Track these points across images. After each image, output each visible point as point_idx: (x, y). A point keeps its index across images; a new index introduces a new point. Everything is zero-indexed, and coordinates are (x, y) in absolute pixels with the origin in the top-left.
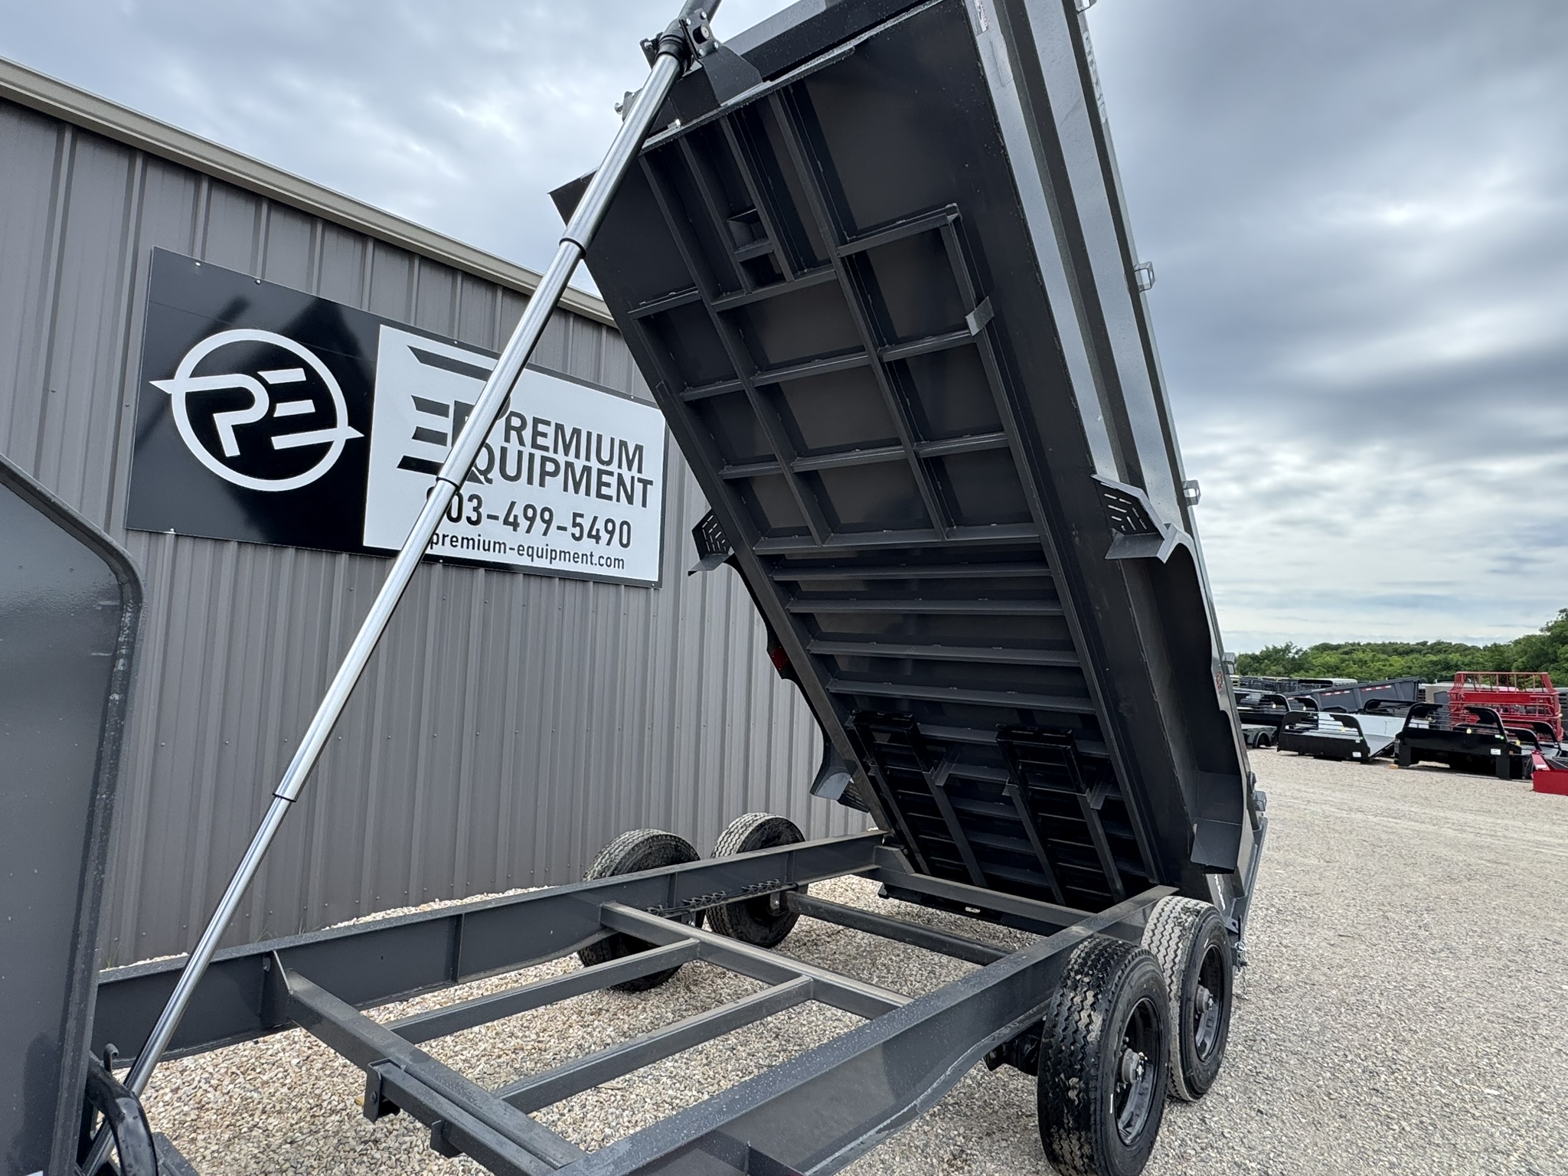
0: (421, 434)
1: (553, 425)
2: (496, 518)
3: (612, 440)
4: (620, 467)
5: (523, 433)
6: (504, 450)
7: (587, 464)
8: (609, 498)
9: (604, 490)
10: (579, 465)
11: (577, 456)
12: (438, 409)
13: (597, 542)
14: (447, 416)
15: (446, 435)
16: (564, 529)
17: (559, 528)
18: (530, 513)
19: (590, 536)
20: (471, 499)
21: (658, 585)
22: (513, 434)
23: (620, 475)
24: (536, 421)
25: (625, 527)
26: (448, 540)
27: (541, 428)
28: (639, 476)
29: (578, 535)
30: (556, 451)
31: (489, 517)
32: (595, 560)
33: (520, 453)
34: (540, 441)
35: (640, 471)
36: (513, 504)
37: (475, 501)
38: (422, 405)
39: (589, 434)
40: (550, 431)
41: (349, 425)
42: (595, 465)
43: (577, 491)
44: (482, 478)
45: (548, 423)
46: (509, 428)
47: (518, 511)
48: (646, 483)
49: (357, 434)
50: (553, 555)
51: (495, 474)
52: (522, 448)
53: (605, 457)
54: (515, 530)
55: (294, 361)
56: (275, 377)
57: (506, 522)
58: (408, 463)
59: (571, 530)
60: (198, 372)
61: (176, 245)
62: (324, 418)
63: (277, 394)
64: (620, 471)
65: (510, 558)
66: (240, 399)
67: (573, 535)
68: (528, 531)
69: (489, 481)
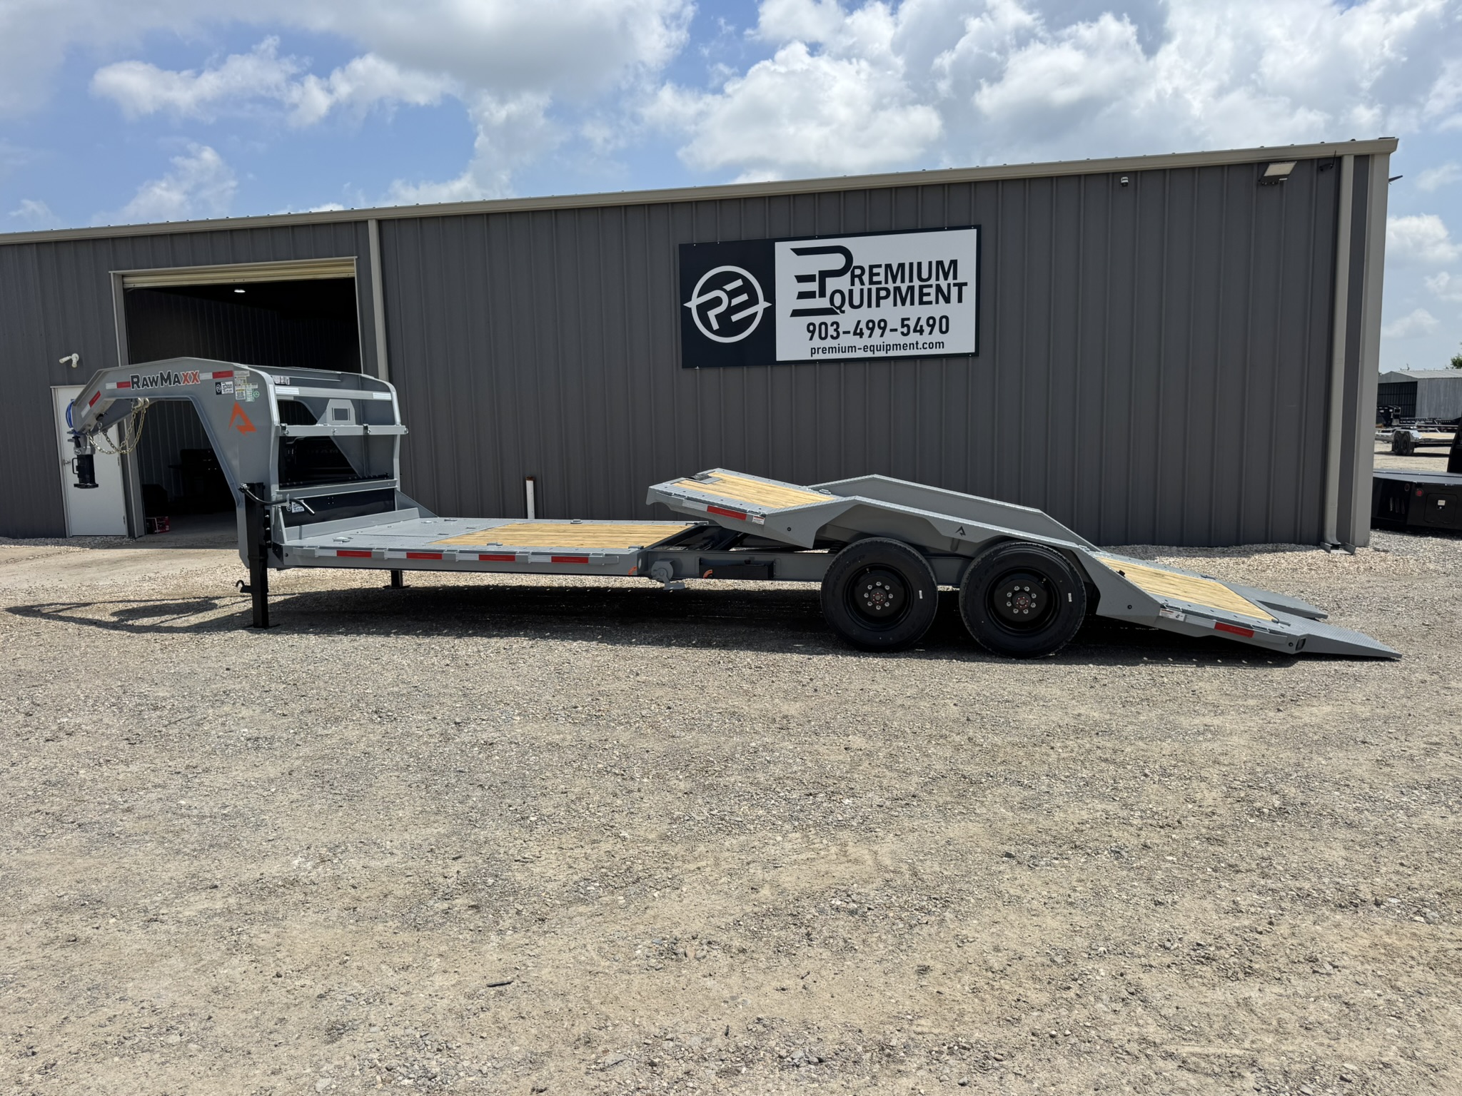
0: (802, 295)
1: (883, 266)
2: (849, 332)
3: (930, 263)
4: (938, 279)
5: (863, 277)
6: (851, 292)
7: (911, 284)
8: (930, 303)
9: (925, 299)
10: (904, 288)
11: (903, 281)
12: (810, 278)
13: (921, 334)
14: (815, 281)
15: (815, 292)
16: (896, 330)
17: (892, 330)
18: (871, 325)
19: (915, 331)
20: (832, 325)
21: (976, 354)
22: (857, 280)
23: (938, 287)
24: (871, 267)
25: (944, 320)
26: (820, 350)
27: (875, 270)
28: (955, 281)
29: (905, 332)
30: (886, 282)
31: (844, 333)
32: (920, 346)
33: (862, 290)
34: (875, 279)
35: (955, 278)
36: (859, 322)
37: (835, 326)
38: (801, 279)
39: (911, 265)
40: (882, 271)
41: (765, 300)
42: (916, 283)
43: (903, 303)
44: (838, 311)
45: (880, 266)
46: (853, 276)
47: (863, 325)
48: (960, 286)
49: (770, 305)
50: (887, 348)
51: (846, 307)
52: (862, 287)
53: (925, 275)
54: (861, 337)
55: (737, 276)
56: (729, 287)
57: (855, 333)
58: (796, 313)
59: (900, 329)
60: (700, 295)
61: (686, 241)
62: (753, 301)
63: (732, 294)
64: (938, 282)
65: (860, 354)
66: (717, 302)
67: (903, 333)
68: (870, 336)
69: (843, 312)
